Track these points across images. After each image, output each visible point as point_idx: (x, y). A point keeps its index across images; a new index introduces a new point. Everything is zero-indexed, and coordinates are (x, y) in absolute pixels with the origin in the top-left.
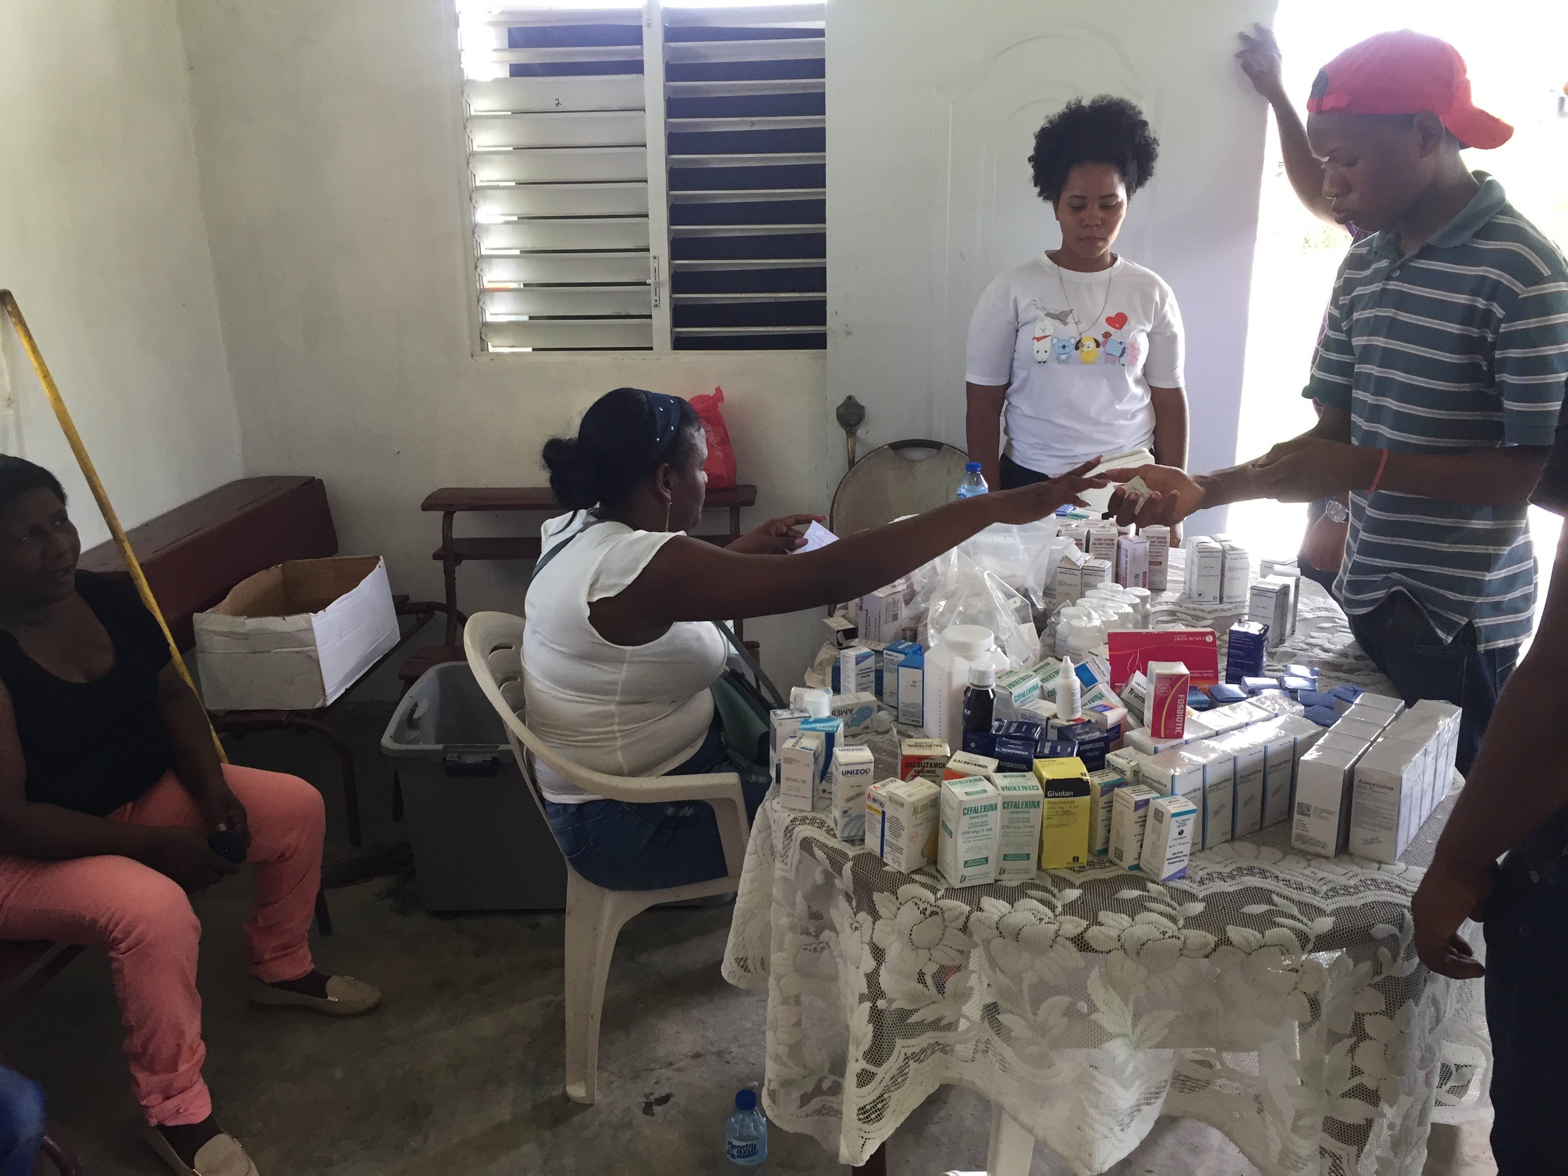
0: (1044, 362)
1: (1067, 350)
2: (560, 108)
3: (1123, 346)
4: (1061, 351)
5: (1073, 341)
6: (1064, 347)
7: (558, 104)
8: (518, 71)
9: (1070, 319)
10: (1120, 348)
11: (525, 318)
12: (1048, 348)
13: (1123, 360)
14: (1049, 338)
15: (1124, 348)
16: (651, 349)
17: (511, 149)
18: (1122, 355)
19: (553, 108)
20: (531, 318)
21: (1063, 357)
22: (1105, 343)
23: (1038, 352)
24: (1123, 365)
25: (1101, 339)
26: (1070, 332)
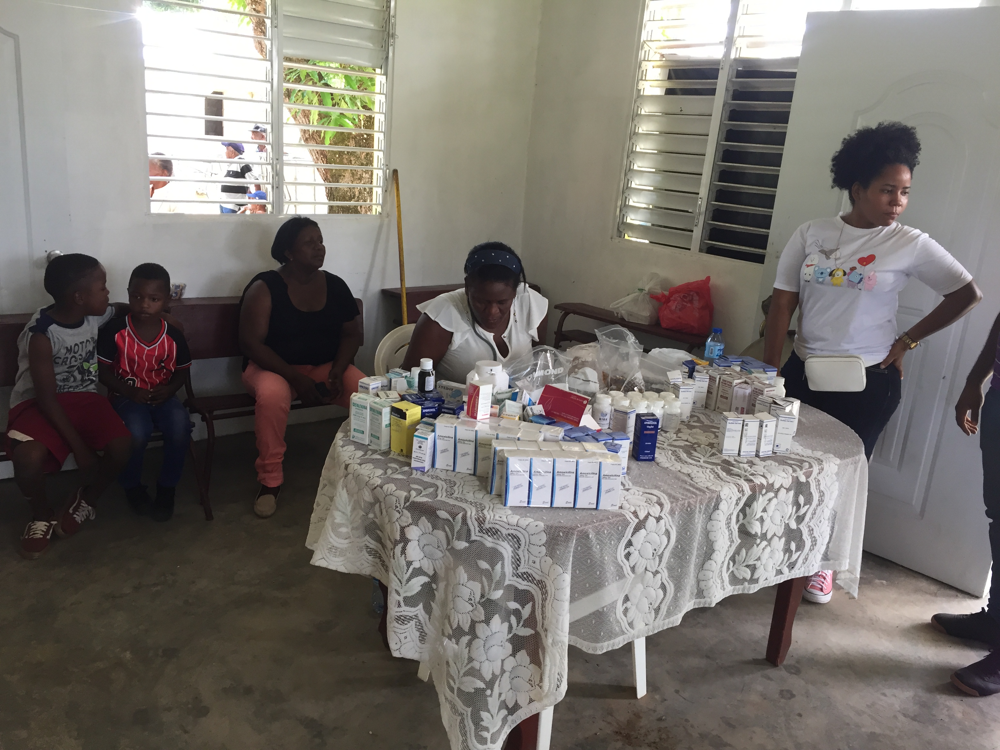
0: (809, 281)
1: (823, 276)
2: (682, 113)
3: (861, 276)
4: (819, 275)
5: (829, 270)
6: (822, 273)
7: (681, 110)
8: (669, 92)
9: (833, 256)
10: (859, 278)
11: (649, 224)
12: (812, 273)
13: (860, 286)
14: (814, 266)
15: (862, 278)
16: (689, 249)
17: (658, 133)
18: (859, 282)
19: (679, 112)
20: (653, 225)
21: (821, 280)
22: (849, 274)
23: (805, 274)
24: (860, 289)
25: (848, 271)
26: (830, 265)
